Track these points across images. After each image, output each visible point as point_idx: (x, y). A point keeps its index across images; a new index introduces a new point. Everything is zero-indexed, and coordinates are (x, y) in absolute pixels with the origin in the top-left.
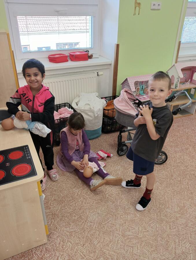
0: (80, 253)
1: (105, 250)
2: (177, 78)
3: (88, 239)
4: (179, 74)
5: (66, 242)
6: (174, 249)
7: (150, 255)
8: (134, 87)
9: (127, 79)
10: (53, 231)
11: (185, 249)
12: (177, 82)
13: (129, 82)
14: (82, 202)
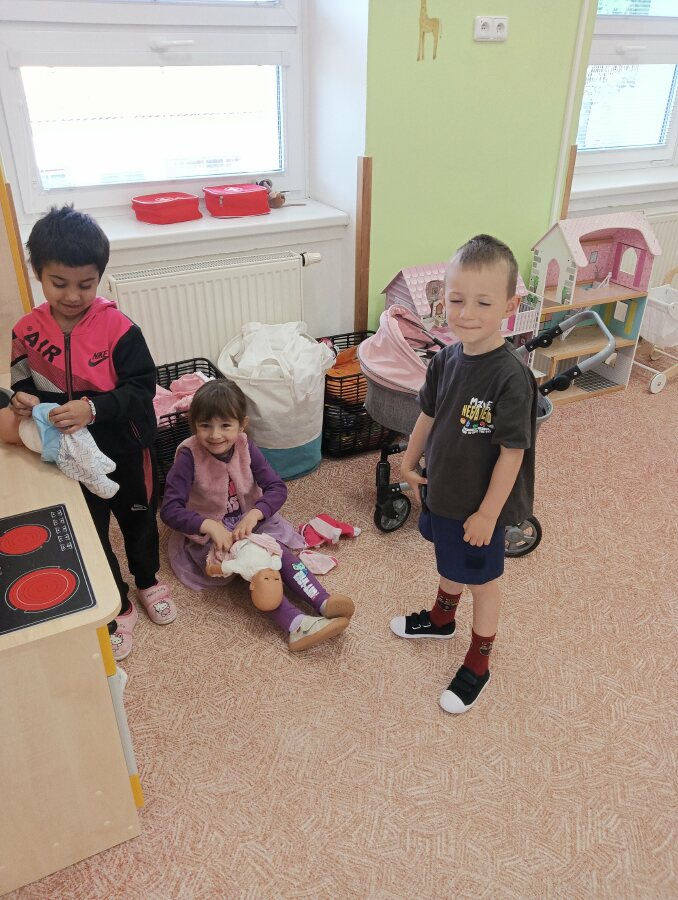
0: (254, 864)
1: (338, 853)
2: (568, 270)
3: (279, 818)
4: (575, 255)
5: (206, 828)
6: (568, 838)
7: (490, 860)
8: (426, 302)
9: (401, 274)
10: (161, 796)
11: (605, 837)
12: (566, 282)
13: (408, 283)
14: (258, 693)
